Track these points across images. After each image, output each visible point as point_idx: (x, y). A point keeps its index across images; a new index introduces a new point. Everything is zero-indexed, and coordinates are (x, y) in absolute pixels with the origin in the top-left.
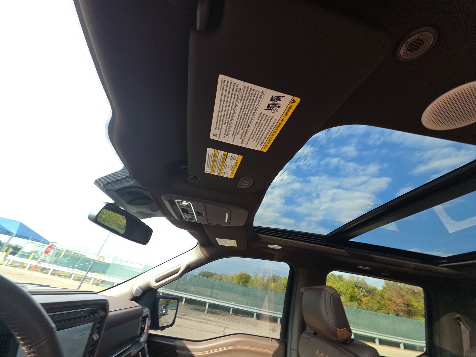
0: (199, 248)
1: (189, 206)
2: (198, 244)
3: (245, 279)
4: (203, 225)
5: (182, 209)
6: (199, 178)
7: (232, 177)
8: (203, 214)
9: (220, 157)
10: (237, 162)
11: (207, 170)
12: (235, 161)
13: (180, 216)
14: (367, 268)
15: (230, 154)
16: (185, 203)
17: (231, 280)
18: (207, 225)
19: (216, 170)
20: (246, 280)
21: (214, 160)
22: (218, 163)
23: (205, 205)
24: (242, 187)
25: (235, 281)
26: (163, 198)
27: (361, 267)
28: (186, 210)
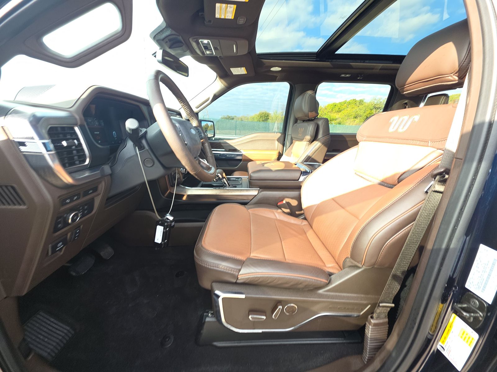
0: (219, 80)
1: (208, 43)
2: (217, 77)
3: (264, 117)
4: (219, 58)
5: (204, 47)
6: (212, 21)
7: (233, 18)
8: (219, 48)
9: (223, 7)
10: (234, 9)
11: (217, 16)
12: (233, 8)
13: (203, 53)
14: (348, 75)
15: (229, 5)
16: (205, 41)
17: (252, 120)
18: (222, 57)
19: (223, 15)
20: (266, 118)
21: (221, 9)
22: (223, 11)
23: (219, 41)
24: (240, 23)
25: (256, 120)
26: (191, 40)
27: (343, 75)
28: (207, 47)
